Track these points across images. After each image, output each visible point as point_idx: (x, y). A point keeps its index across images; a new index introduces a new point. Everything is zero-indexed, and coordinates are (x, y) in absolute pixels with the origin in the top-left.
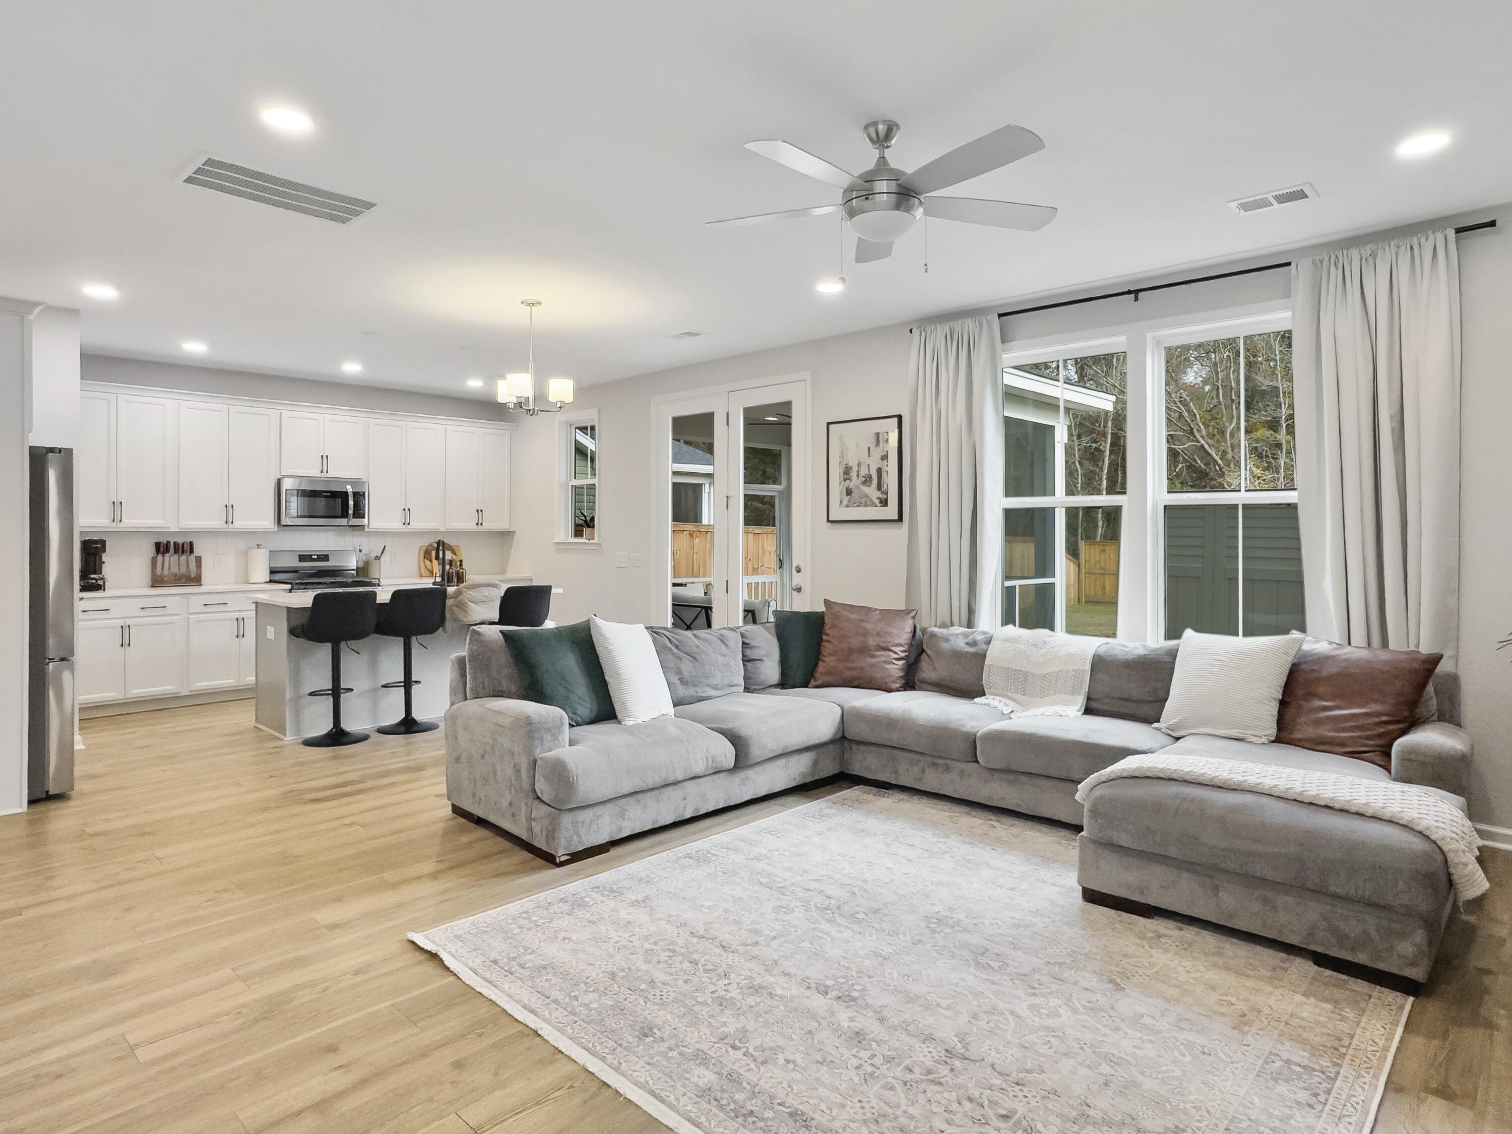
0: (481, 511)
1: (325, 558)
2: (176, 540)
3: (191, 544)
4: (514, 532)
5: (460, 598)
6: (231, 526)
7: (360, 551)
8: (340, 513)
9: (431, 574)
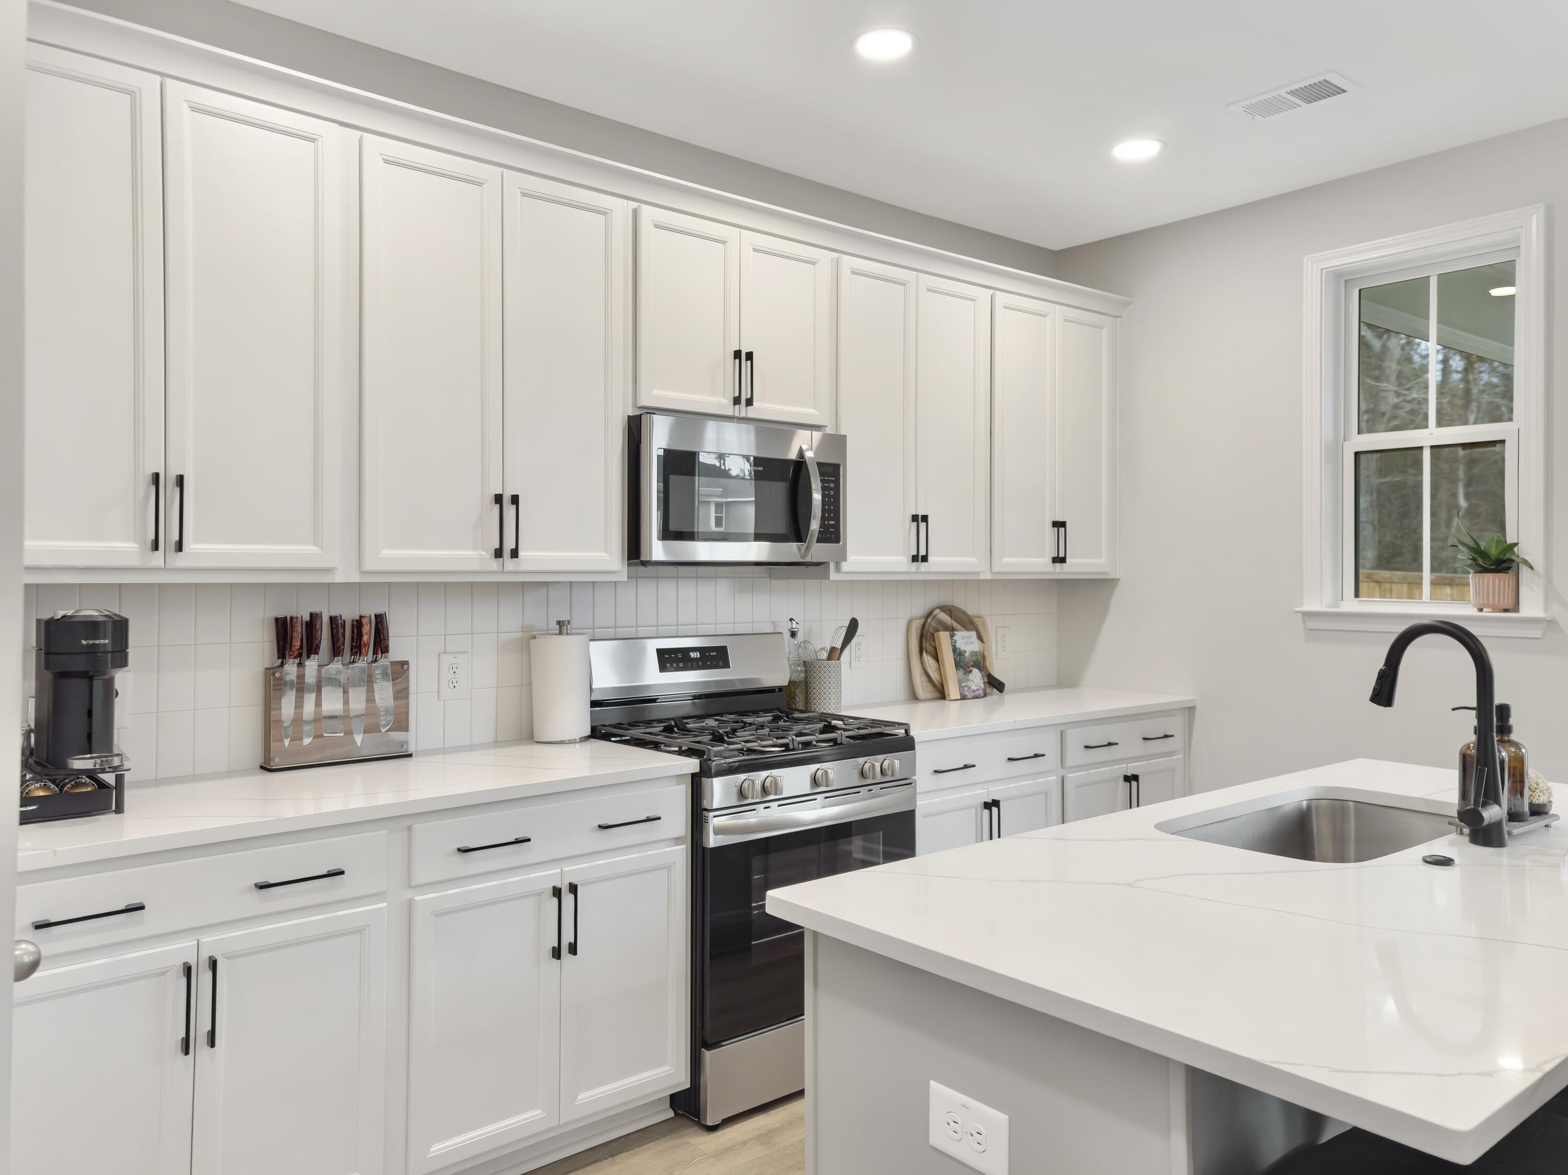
0: (1065, 524)
1: (719, 655)
2: (333, 614)
3: (380, 620)
4: (1117, 581)
6: (510, 564)
7: (793, 634)
8: (794, 528)
9: (941, 693)
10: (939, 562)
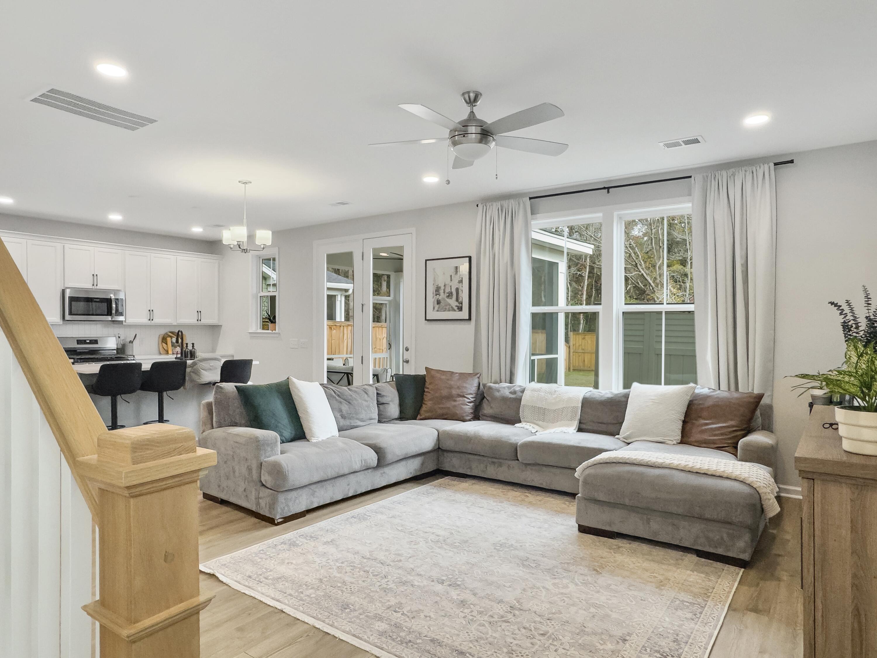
0: (200, 312)
1: (96, 342)
4: (221, 326)
5: (195, 367)
7: (119, 337)
8: (106, 313)
9: (167, 353)
10: (157, 320)
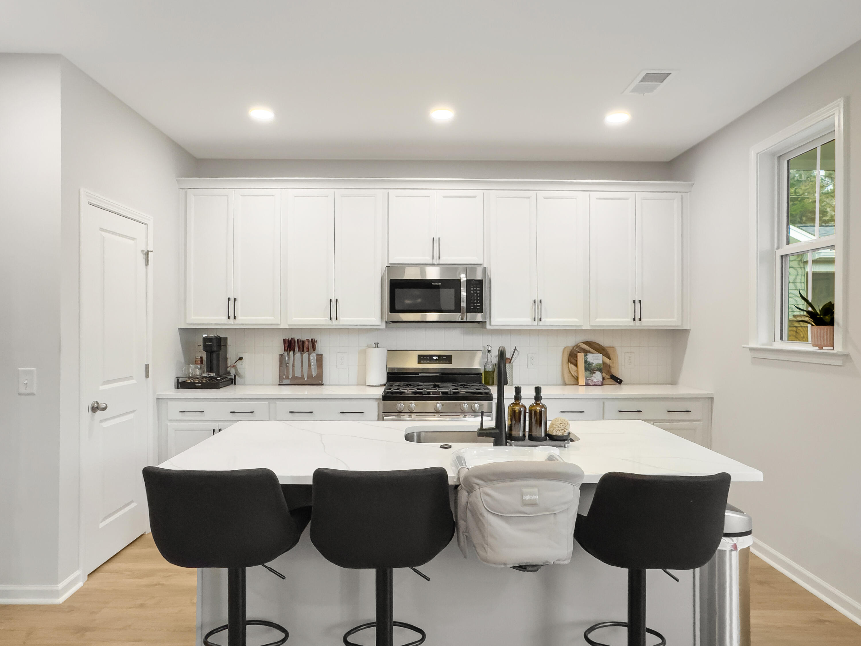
0: (640, 301)
1: (448, 359)
2: (298, 338)
3: (315, 341)
4: (690, 329)
6: (336, 323)
7: (489, 351)
8: (453, 308)
9: (576, 381)
10: (550, 320)
